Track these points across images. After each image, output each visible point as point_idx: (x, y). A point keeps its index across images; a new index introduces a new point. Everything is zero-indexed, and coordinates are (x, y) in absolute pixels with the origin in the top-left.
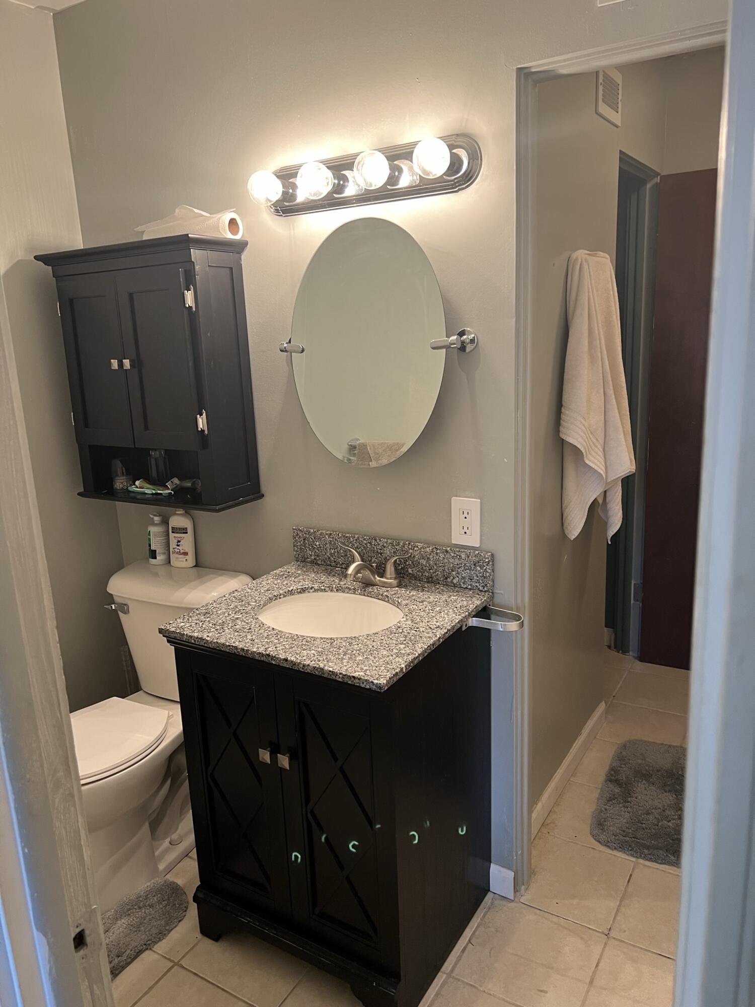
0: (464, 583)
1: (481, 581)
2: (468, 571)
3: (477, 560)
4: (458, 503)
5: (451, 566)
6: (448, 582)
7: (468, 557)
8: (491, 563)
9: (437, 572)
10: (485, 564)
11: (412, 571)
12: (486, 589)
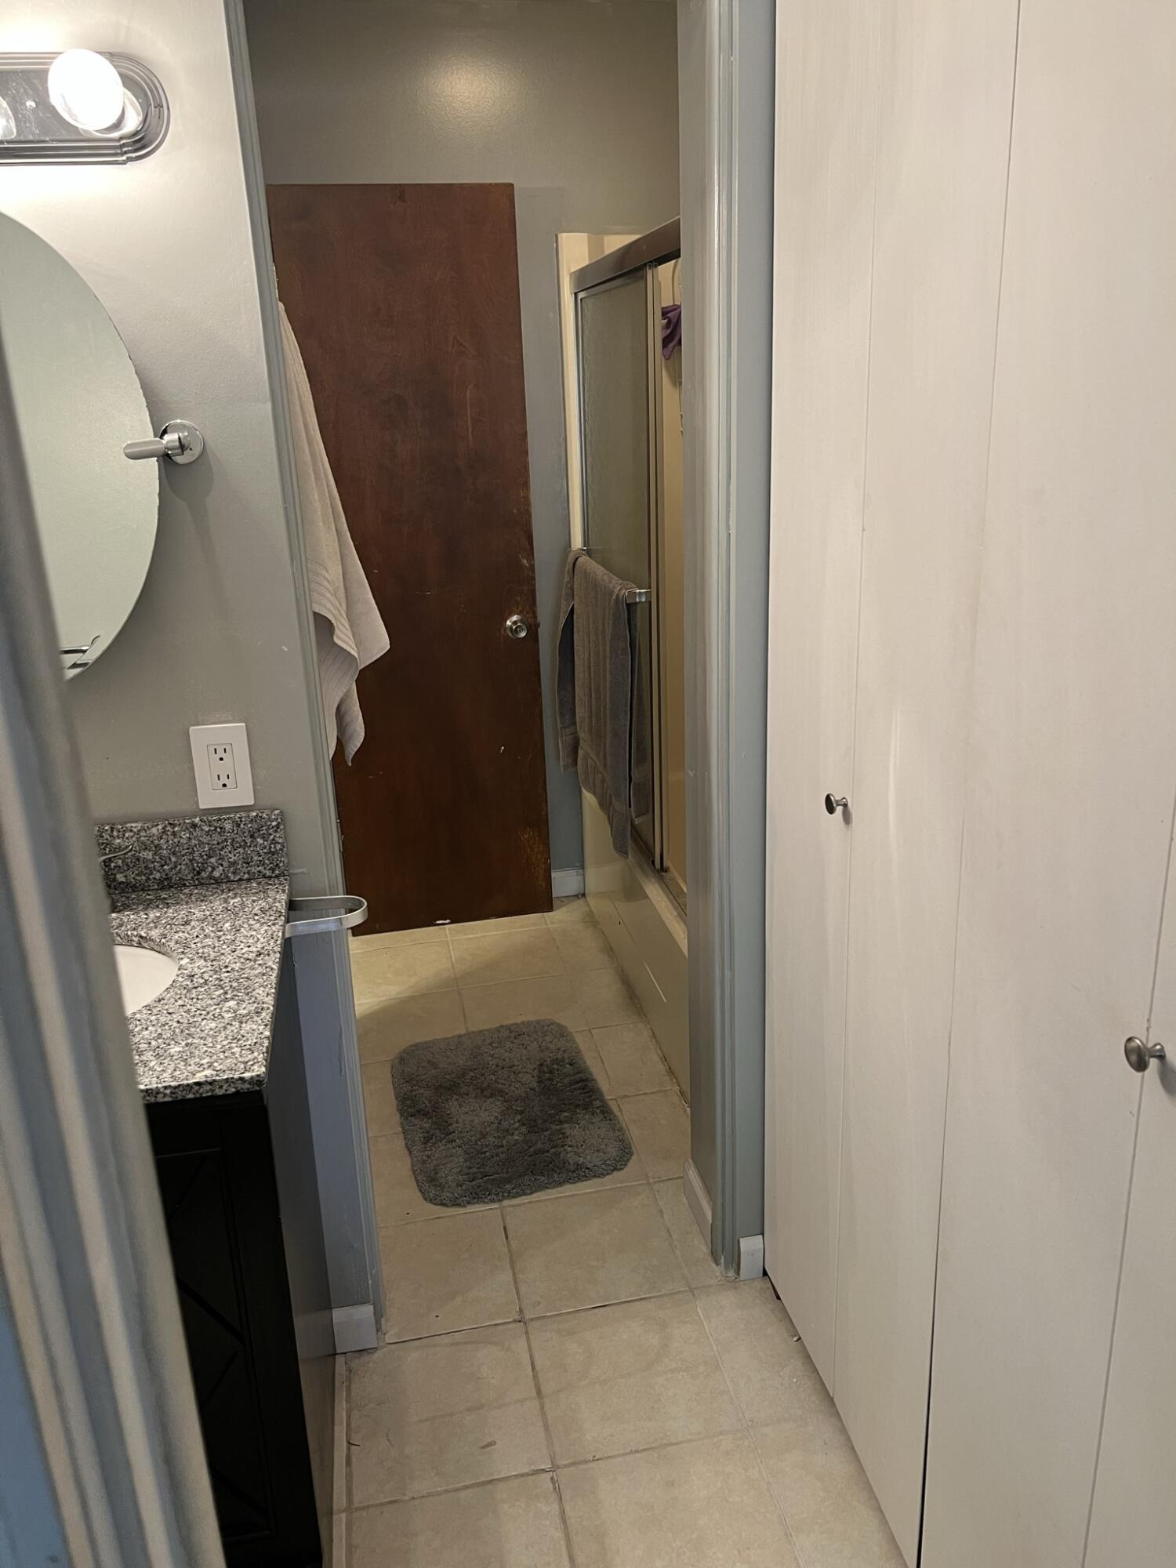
0: (234, 873)
1: (267, 861)
2: (241, 850)
3: (256, 827)
4: (203, 736)
5: (206, 849)
6: (203, 879)
7: (239, 826)
8: (282, 827)
9: (179, 867)
10: (271, 831)
11: (126, 876)
12: (277, 872)
